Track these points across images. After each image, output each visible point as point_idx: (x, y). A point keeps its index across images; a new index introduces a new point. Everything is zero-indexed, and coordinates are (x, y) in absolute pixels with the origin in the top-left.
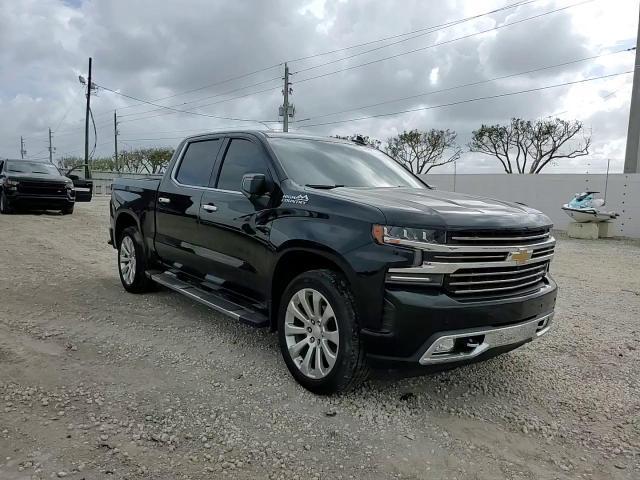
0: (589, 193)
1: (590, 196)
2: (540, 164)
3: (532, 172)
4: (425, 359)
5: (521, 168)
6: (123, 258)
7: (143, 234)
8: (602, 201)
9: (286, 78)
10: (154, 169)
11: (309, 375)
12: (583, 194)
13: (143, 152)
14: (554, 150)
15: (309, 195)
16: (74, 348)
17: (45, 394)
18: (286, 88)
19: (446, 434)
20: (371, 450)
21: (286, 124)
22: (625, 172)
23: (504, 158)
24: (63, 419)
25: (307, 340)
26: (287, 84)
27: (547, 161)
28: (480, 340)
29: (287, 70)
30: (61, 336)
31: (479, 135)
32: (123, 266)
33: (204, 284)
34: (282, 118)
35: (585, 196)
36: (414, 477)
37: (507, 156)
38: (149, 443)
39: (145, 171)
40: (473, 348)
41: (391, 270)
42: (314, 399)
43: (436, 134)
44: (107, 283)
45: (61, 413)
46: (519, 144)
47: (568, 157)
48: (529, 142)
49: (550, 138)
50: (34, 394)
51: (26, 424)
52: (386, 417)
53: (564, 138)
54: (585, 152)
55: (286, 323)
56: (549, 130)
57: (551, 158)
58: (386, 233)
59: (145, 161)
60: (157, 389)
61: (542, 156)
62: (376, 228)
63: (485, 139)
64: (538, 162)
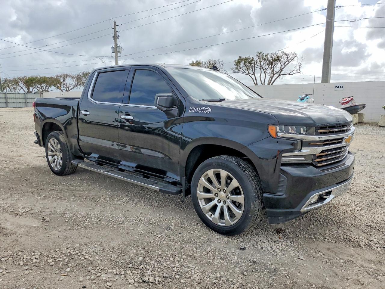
0: (306, 95)
1: (308, 97)
2: (274, 79)
3: (269, 84)
4: (304, 209)
5: (263, 82)
6: (50, 153)
7: (67, 136)
8: (313, 100)
9: (115, 28)
10: (28, 89)
11: (219, 224)
12: (304, 96)
13: (19, 79)
14: (281, 70)
15: (210, 106)
16: (48, 219)
17: (47, 256)
18: (115, 35)
19: (321, 254)
20: (285, 270)
21: (116, 57)
22: (322, 82)
23: (253, 76)
24: (71, 274)
25: (215, 202)
26: (116, 32)
27: (277, 77)
28: (329, 193)
29: (115, 23)
30: (32, 212)
31: (238, 63)
32: (50, 158)
33: (120, 167)
34: (114, 54)
35: (305, 97)
36: (323, 286)
37: (254, 75)
38: (142, 285)
39: (22, 91)
40: (325, 199)
41: (284, 155)
42: (226, 239)
43: (211, 62)
44: (38, 169)
45: (68, 269)
46: (261, 68)
47: (289, 74)
48: (267, 67)
49: (279, 63)
50: (39, 257)
51: (46, 281)
52: (278, 247)
53: (286, 63)
54: (298, 71)
55: (198, 192)
56: (278, 58)
57: (280, 75)
58: (278, 130)
59: (21, 85)
60: (122, 244)
61: (274, 74)
62: (270, 127)
63: (242, 65)
64: (272, 77)
